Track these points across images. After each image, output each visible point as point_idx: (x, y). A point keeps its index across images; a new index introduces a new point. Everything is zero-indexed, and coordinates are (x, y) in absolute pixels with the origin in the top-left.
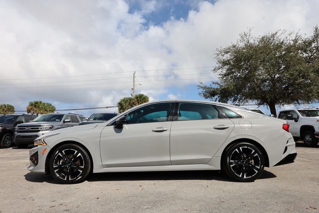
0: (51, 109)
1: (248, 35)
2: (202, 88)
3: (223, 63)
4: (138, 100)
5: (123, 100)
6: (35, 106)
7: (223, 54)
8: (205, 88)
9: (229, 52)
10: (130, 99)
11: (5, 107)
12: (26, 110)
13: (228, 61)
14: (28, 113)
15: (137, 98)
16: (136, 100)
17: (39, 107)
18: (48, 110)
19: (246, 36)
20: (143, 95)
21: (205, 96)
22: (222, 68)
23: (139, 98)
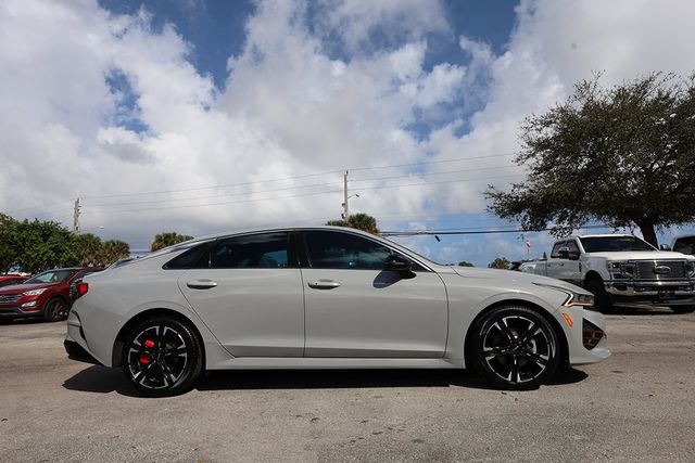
1: (592, 85)
2: (493, 196)
3: (540, 144)
7: (539, 127)
8: (499, 196)
9: (550, 122)
11: (114, 244)
13: (547, 140)
15: (353, 220)
19: (588, 87)
20: (364, 215)
21: (499, 213)
22: (533, 155)
23: (357, 222)
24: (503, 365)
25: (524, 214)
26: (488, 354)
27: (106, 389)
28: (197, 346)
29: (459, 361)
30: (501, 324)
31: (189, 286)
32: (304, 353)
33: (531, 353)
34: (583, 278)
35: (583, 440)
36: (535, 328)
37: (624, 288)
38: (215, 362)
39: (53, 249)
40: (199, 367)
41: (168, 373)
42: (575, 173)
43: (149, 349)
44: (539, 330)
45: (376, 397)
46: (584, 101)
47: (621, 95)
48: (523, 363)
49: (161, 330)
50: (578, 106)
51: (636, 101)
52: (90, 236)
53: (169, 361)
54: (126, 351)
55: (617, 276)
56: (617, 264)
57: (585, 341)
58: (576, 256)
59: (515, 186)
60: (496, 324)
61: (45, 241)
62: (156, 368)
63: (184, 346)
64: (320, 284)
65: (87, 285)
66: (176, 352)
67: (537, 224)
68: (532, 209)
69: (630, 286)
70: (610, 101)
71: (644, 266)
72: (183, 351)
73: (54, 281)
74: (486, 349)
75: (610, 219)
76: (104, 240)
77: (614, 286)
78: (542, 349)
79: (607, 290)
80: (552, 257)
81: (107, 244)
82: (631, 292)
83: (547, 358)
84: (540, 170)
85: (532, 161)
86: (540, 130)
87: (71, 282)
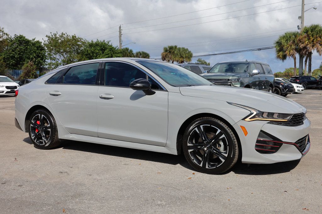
0: (187, 55)
4: (308, 35)
5: (284, 37)
6: (170, 52)
10: (295, 35)
12: (160, 57)
15: (306, 31)
16: (305, 35)
17: (174, 52)
18: (184, 56)
23: (310, 32)
30: (200, 129)
31: (50, 94)
33: (217, 151)
44: (223, 136)
49: (41, 116)
60: (196, 129)
74: (188, 145)
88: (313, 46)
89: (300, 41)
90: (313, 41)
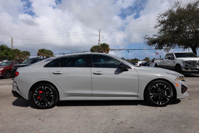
0: (51, 53)
1: (180, 3)
2: (147, 38)
3: (162, 22)
5: (93, 47)
6: (42, 52)
7: (162, 16)
8: (149, 39)
9: (166, 15)
11: (25, 52)
12: (37, 54)
13: (165, 21)
14: (38, 56)
16: (101, 47)
17: (44, 52)
18: (49, 54)
19: (179, 3)
20: (105, 44)
21: (148, 44)
22: (160, 25)
23: (103, 46)
24: (156, 99)
25: (156, 44)
26: (151, 95)
27: (27, 106)
28: (56, 92)
29: (142, 98)
30: (156, 86)
31: (53, 73)
32: (92, 95)
33: (165, 95)
34: (175, 66)
35: (185, 127)
36: (166, 87)
37: (188, 69)
38: (62, 98)
39: (5, 54)
40: (57, 100)
41: (47, 102)
42: (173, 31)
43: (41, 94)
44: (168, 88)
45: (115, 109)
46: (177, 8)
47: (189, 6)
48: (162, 98)
49: (44, 88)
50: (175, 10)
51: (194, 8)
52: (17, 50)
53: (48, 98)
54: (33, 94)
55: (186, 65)
56: (186, 62)
57: (182, 91)
58: (173, 59)
59: (154, 35)
60: (154, 86)
61: (2, 51)
62: (43, 100)
63: (52, 93)
64: (97, 73)
65: (18, 72)
66: (49, 95)
67: (160, 47)
68: (159, 43)
69: (189, 68)
70: (185, 8)
71: (194, 62)
72: (52, 94)
73: (6, 65)
74: (150, 94)
75: (182, 46)
76: (22, 51)
77: (185, 68)
78: (168, 94)
79: (182, 69)
80: (165, 59)
81: (23, 52)
82: (190, 70)
83: (170, 97)
84: (162, 30)
85: (159, 28)
86: (163, 18)
87: (12, 66)
88: (104, 51)
89: (100, 49)
90: (104, 49)
